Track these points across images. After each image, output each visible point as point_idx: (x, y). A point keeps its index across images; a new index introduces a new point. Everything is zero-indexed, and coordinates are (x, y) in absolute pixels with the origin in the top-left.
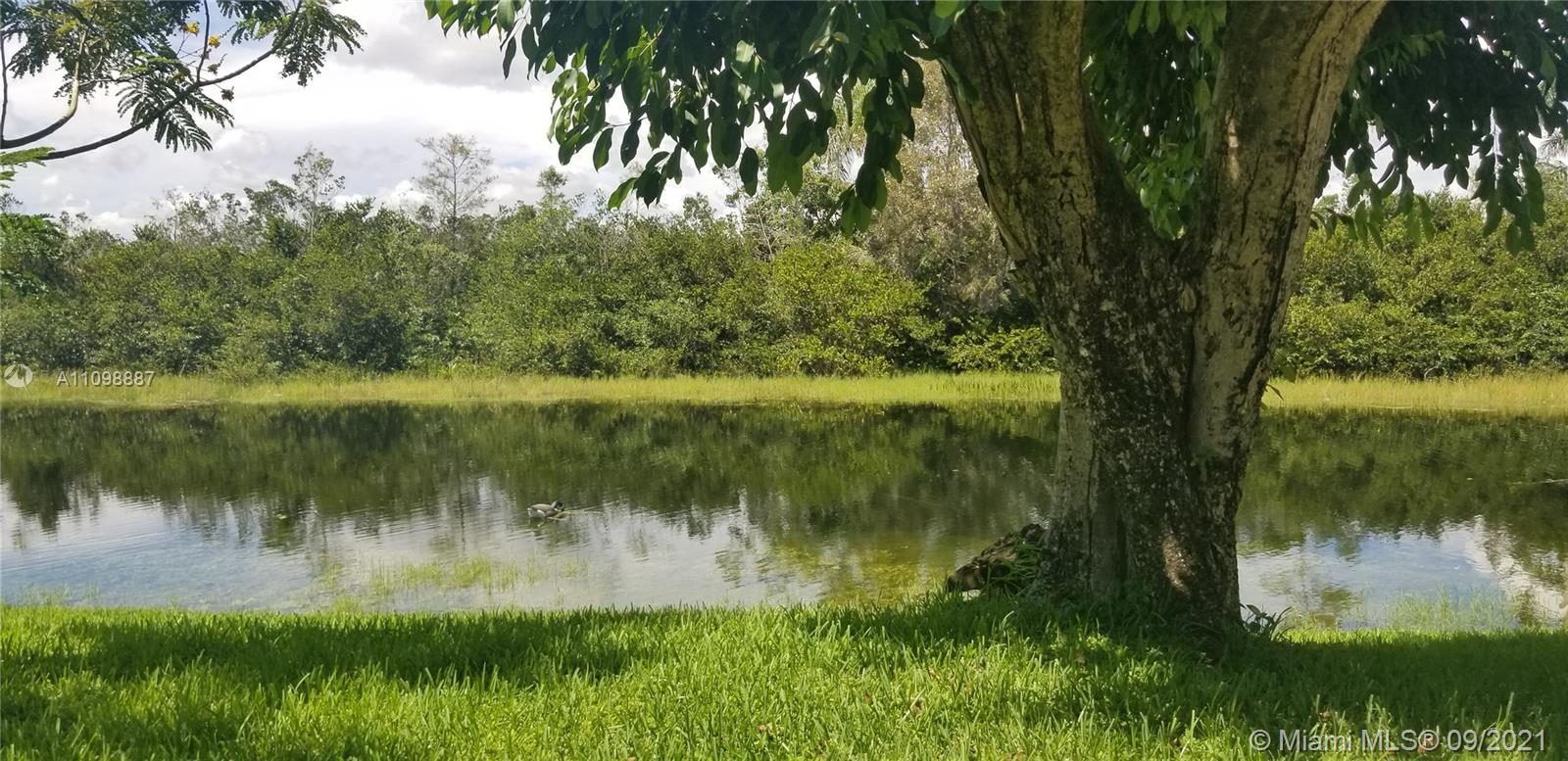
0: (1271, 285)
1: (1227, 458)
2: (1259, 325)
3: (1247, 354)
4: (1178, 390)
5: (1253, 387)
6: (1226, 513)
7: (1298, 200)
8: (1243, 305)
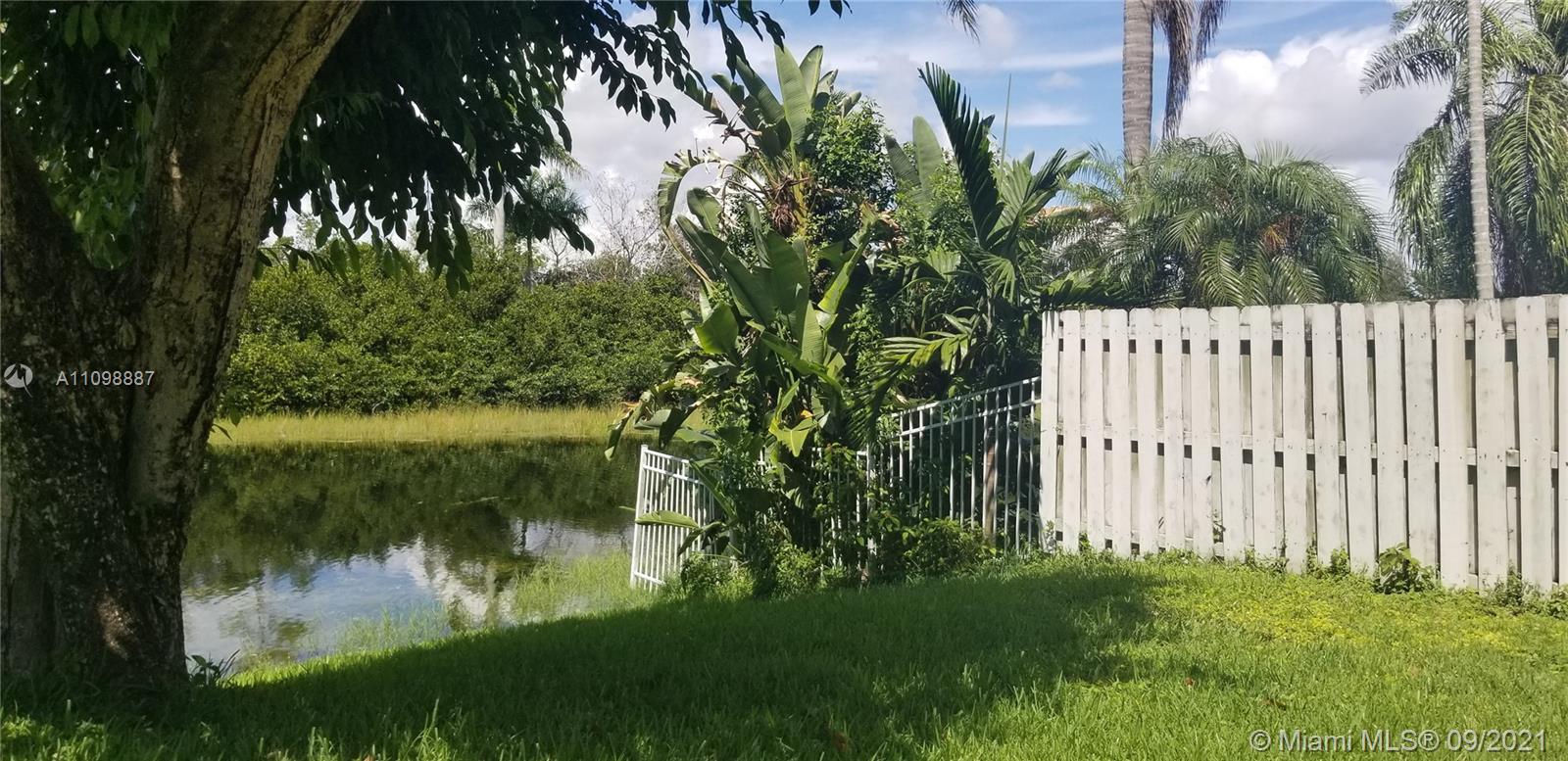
0: (216, 323)
1: (172, 504)
2: (204, 363)
3: (191, 393)
4: (115, 432)
5: (198, 428)
6: (169, 562)
7: (243, 238)
8: (187, 343)
